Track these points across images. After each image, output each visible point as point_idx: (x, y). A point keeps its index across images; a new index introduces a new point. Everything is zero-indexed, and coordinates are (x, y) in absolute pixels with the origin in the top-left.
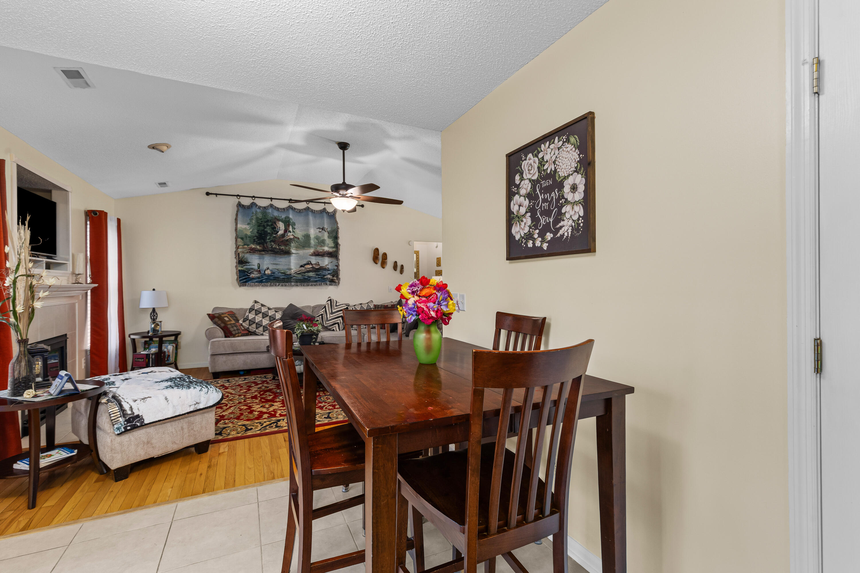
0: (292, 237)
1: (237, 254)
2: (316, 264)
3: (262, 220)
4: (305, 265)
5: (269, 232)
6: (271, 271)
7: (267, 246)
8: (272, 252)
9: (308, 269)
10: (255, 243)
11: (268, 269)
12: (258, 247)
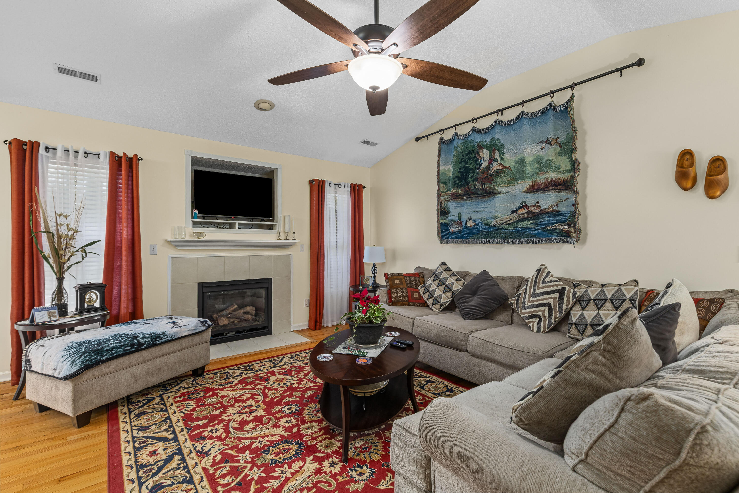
0: (500, 168)
1: (440, 204)
2: (535, 206)
3: (463, 154)
4: (518, 208)
5: (471, 167)
6: (474, 221)
7: (468, 188)
8: (476, 196)
9: (522, 216)
10: (456, 186)
11: (470, 219)
12: (460, 191)
